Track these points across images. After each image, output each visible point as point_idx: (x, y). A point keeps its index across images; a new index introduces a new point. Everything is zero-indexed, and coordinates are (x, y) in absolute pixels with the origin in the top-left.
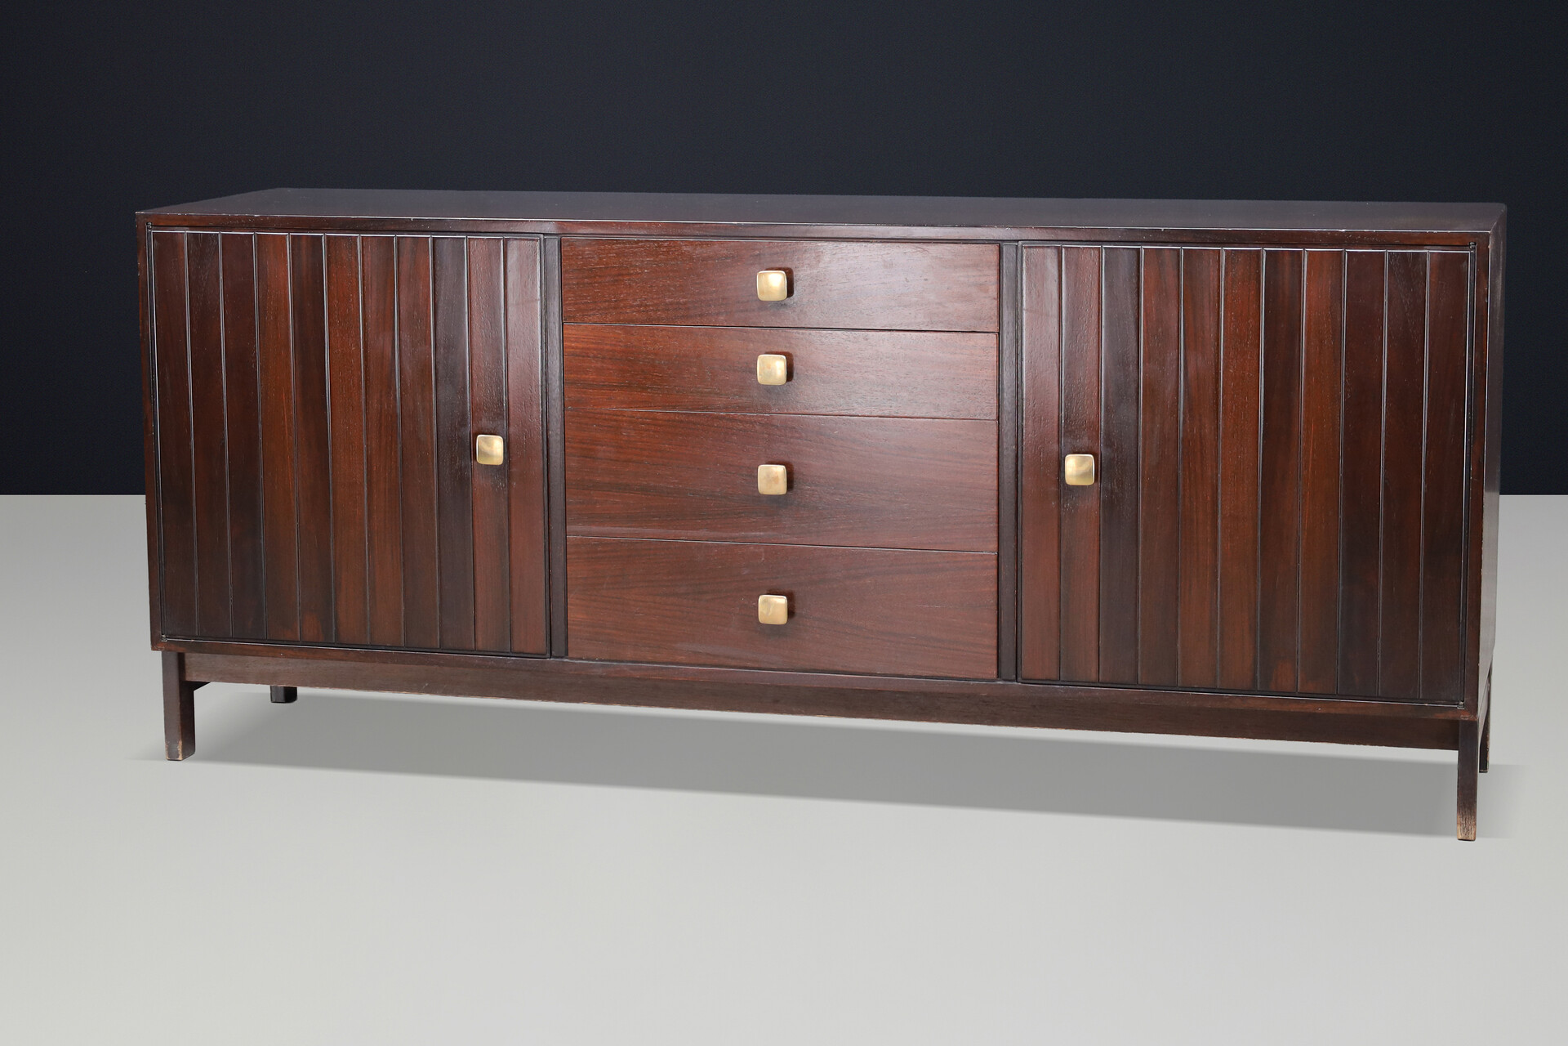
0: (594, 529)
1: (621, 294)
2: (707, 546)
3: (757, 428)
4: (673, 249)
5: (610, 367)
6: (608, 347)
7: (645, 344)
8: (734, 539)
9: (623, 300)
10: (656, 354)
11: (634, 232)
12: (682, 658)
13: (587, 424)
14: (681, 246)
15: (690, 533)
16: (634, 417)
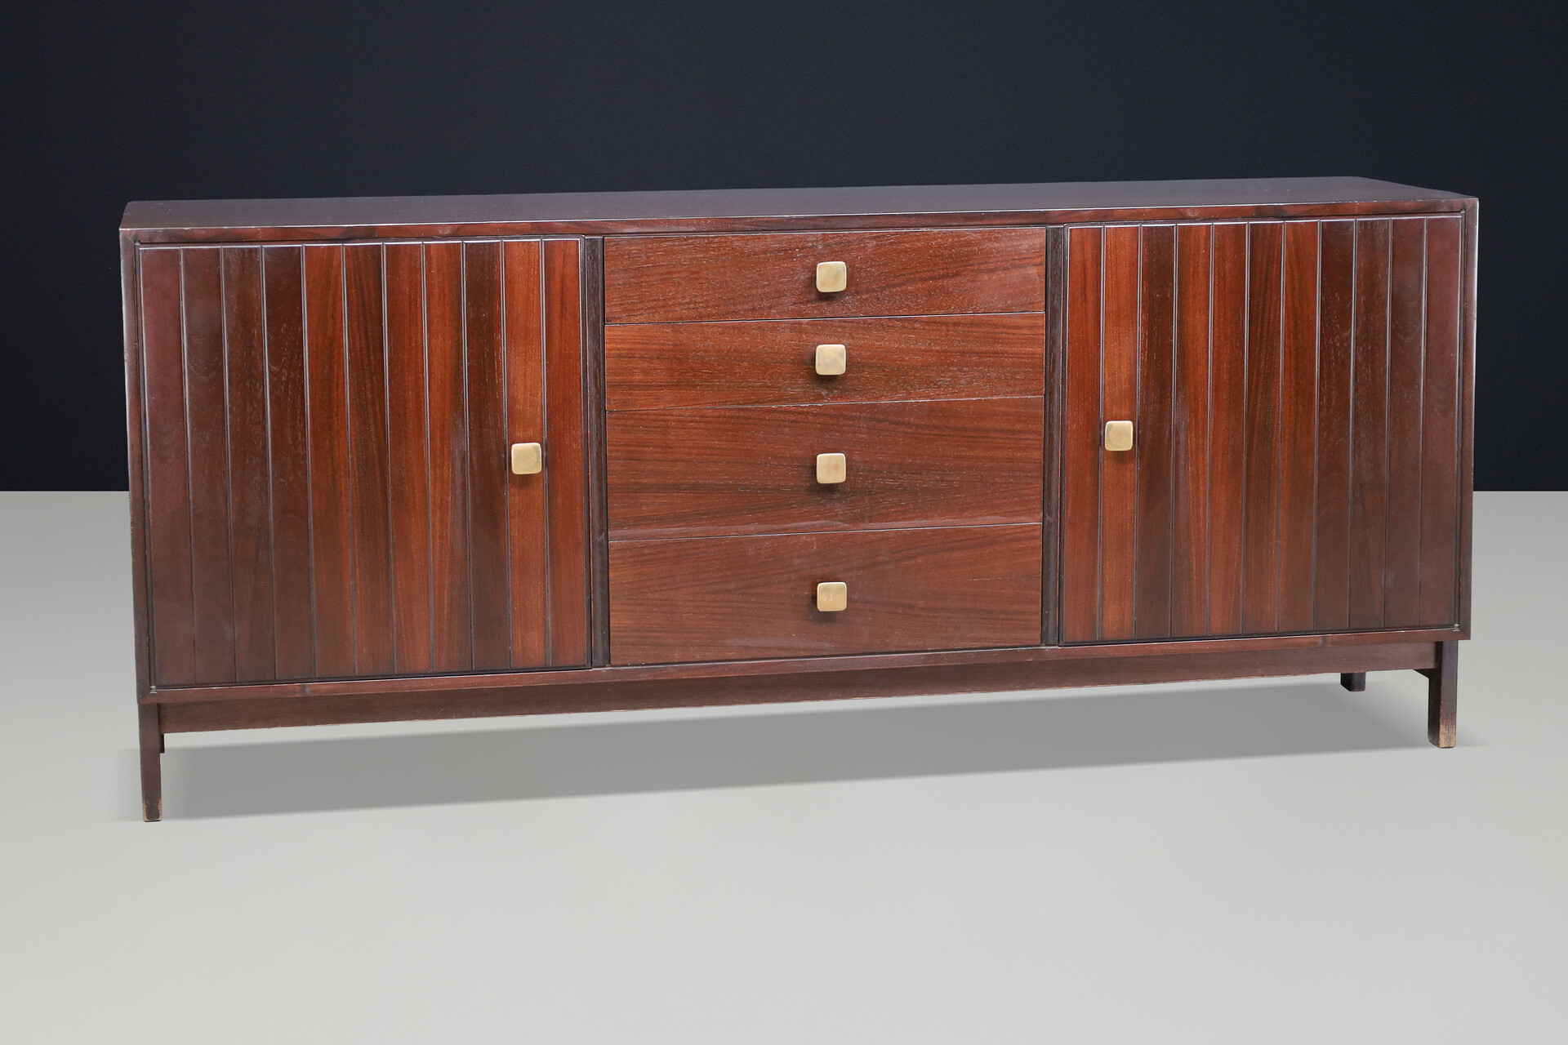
0: (639, 531)
1: (669, 292)
2: (758, 540)
3: (810, 418)
4: (724, 245)
5: (657, 366)
6: (655, 346)
7: (694, 341)
8: (785, 530)
9: (673, 298)
10: (706, 351)
11: (682, 229)
12: (730, 655)
13: (633, 426)
14: (732, 242)
15: (740, 528)
16: (681, 416)
